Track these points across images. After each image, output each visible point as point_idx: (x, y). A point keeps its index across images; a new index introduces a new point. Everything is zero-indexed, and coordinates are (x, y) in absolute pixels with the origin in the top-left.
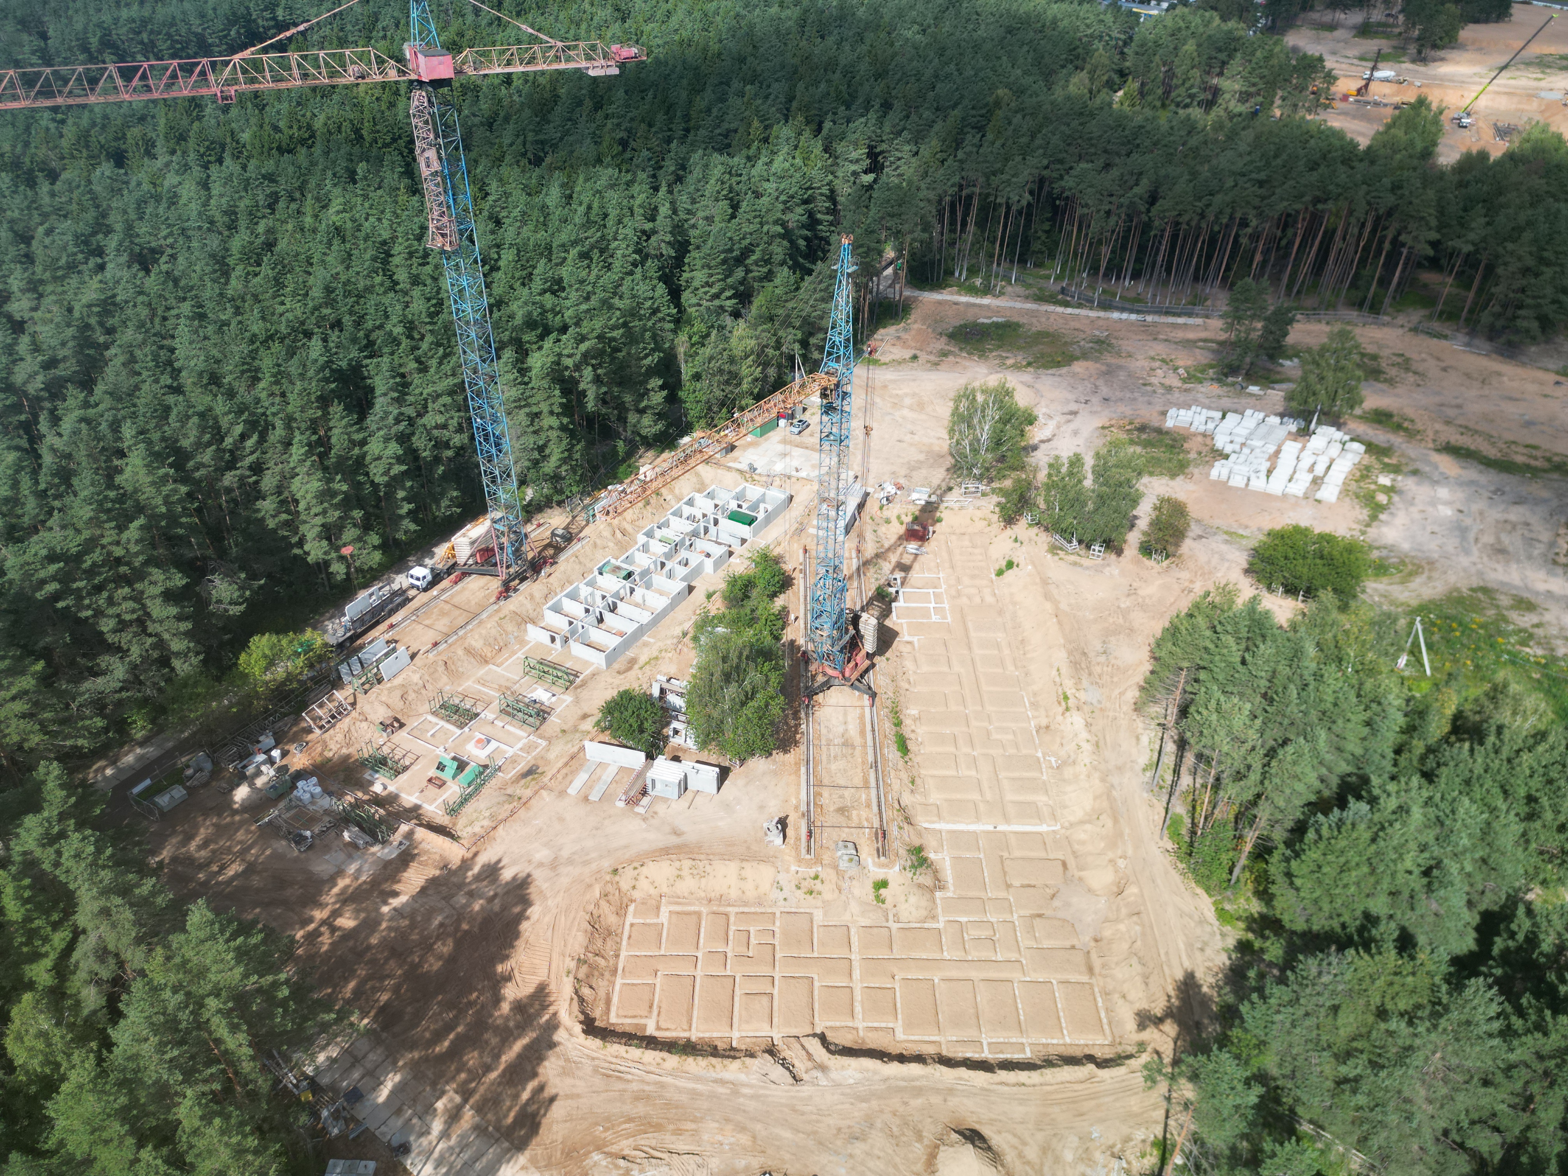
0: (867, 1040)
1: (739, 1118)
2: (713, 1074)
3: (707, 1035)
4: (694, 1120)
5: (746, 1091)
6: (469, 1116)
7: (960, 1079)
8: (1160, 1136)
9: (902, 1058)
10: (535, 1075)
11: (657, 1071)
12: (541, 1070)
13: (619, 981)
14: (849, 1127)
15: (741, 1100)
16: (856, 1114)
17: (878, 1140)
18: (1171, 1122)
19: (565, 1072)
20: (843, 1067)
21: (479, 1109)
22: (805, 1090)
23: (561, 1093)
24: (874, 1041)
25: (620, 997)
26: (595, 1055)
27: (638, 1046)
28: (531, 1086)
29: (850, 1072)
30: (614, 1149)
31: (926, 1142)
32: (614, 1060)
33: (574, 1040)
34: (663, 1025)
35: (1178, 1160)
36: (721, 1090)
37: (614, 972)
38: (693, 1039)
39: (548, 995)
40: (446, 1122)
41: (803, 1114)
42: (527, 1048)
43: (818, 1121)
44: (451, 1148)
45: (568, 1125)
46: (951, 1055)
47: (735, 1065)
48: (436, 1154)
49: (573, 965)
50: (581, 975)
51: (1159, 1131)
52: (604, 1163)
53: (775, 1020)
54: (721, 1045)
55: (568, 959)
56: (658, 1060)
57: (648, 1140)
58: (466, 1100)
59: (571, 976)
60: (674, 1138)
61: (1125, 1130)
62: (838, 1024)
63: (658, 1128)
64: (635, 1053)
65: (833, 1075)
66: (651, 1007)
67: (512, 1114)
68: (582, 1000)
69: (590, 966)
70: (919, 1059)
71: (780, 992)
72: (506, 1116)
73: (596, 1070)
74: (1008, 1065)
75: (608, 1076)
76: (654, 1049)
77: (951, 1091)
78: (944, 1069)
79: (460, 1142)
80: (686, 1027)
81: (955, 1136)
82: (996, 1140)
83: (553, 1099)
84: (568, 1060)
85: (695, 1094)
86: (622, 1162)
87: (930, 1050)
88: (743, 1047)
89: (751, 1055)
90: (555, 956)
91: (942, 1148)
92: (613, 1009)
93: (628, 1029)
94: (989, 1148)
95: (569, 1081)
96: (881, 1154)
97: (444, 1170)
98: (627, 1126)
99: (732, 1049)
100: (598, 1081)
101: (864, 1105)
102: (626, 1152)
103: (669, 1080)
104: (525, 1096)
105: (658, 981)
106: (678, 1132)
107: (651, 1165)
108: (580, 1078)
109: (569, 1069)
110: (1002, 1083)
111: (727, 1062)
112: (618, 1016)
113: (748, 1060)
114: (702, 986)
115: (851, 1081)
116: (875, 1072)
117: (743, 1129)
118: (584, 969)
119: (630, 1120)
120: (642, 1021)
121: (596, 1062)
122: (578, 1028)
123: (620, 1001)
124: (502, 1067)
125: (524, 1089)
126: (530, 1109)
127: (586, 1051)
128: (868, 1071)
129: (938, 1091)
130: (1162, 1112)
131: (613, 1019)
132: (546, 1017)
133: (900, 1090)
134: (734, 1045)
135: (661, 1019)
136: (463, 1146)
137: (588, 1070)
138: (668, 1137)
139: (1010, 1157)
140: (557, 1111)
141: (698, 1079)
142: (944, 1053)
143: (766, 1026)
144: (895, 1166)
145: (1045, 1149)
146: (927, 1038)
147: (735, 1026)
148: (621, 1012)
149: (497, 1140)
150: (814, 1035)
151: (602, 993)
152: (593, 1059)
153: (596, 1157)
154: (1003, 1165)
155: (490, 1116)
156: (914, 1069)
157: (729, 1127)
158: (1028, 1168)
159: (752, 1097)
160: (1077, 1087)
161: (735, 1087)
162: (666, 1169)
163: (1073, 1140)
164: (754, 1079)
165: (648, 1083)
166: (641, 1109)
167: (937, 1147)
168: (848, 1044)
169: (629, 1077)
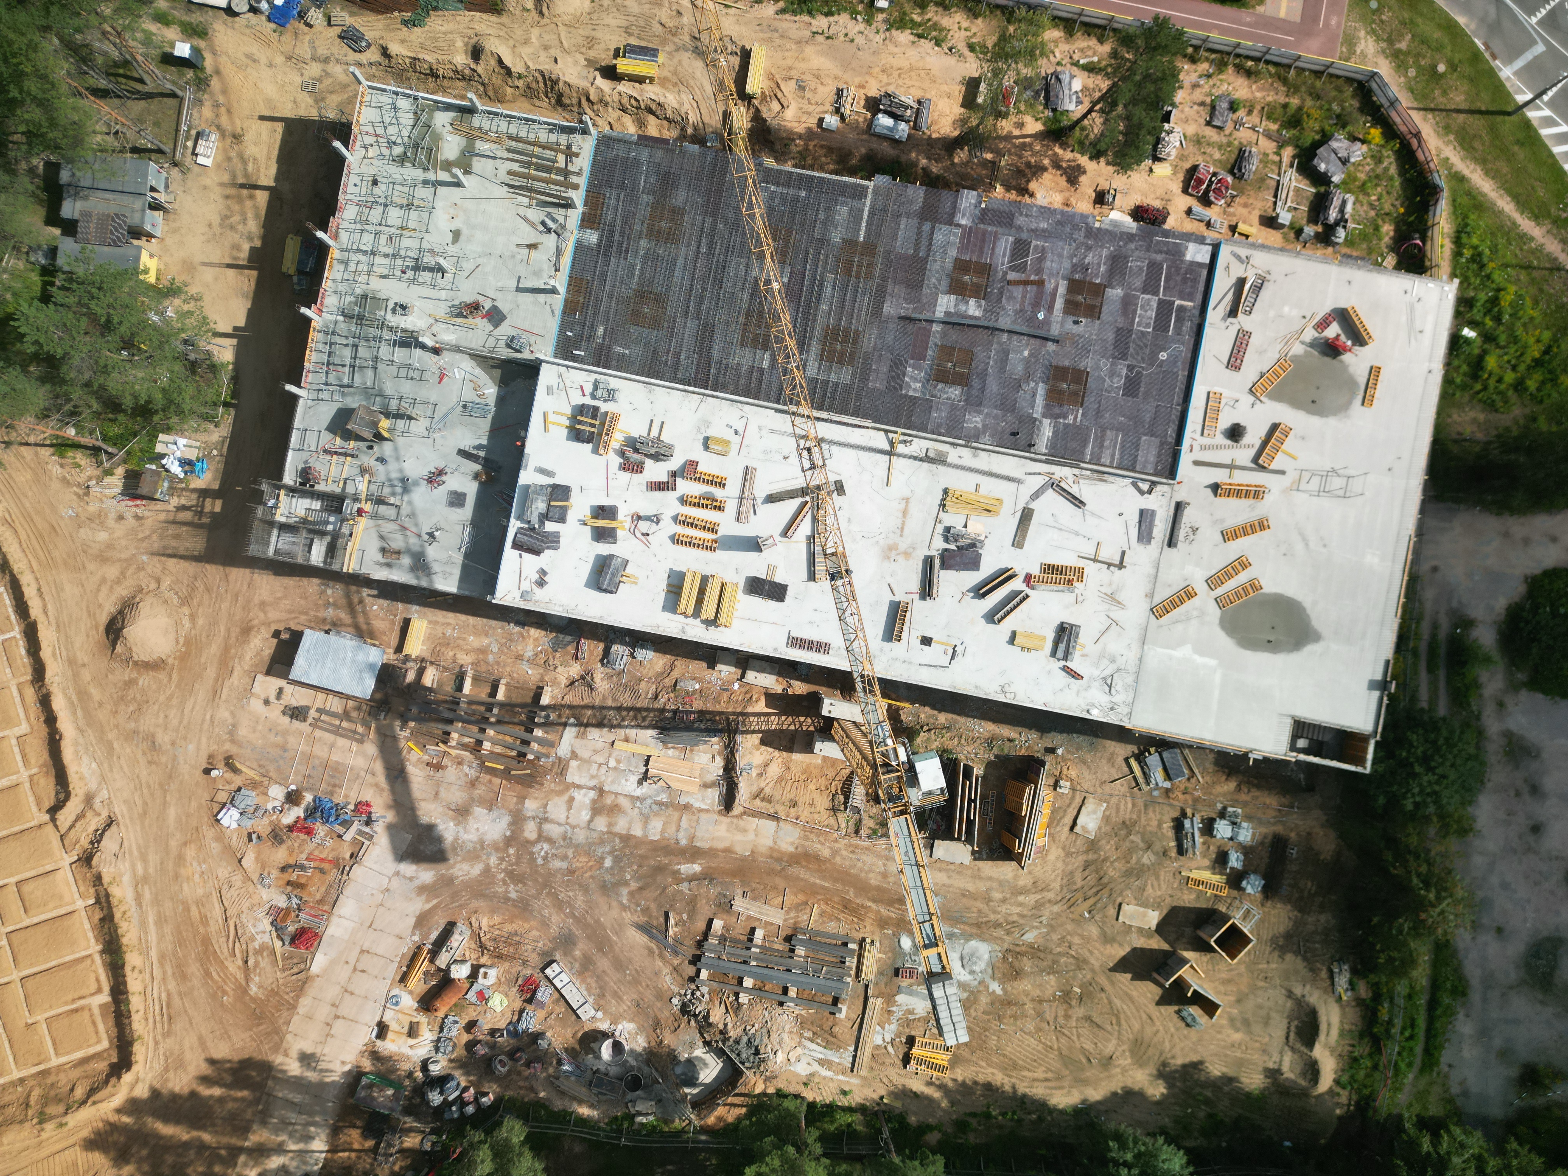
0: (41, 761)
1: (171, 866)
2: (133, 911)
3: (90, 935)
4: (187, 909)
5: (140, 870)
6: (258, 1136)
7: (54, 655)
8: (52, 450)
9: (51, 720)
10: (193, 1094)
11: (148, 970)
12: (186, 1091)
13: (55, 1062)
14: (144, 754)
15: (151, 870)
16: (128, 750)
17: (148, 722)
18: (32, 439)
19: (180, 1064)
20: (81, 779)
21: (244, 1130)
22: (120, 810)
23: (203, 1056)
24: (39, 754)
25: (74, 1051)
26: (151, 1044)
27: (127, 1002)
28: (206, 1092)
29: (84, 770)
30: (240, 976)
31: (134, 675)
32: (151, 1021)
33: (141, 1075)
34: (93, 987)
35: (71, 432)
36: (147, 895)
37: (45, 1073)
38: (99, 947)
39: (98, 1133)
40: (268, 1157)
41: (145, 804)
42: (166, 1119)
43: (149, 787)
44: (291, 1135)
45: (231, 1033)
46: (29, 670)
47: (116, 892)
48: (301, 1146)
49: (49, 1126)
50: (61, 1109)
51: (45, 452)
52: (257, 979)
53: (49, 868)
54: (98, 915)
55: (44, 1135)
56: (136, 974)
57: (221, 946)
58: (241, 1150)
59: (64, 1120)
60: (211, 922)
61: (56, 485)
62: (31, 799)
63: (206, 942)
64: (136, 1002)
65: (93, 786)
66: (76, 1011)
67: (240, 1094)
68: (92, 1091)
69: (45, 1105)
70: (45, 701)
71: (11, 875)
72: (243, 1099)
73: (167, 1034)
74: (22, 608)
75: (170, 1018)
76: (125, 983)
77: (71, 662)
78: (49, 674)
79: (282, 1130)
80: (89, 962)
81: (119, 648)
82: (109, 607)
83: (212, 1062)
84: (166, 1069)
85: (161, 920)
86: (251, 962)
87: (30, 693)
88: (92, 891)
89: (98, 878)
90: (45, 1152)
91: (136, 658)
92: (91, 1051)
93: (111, 1022)
94: (120, 612)
95: (188, 1056)
96: (162, 715)
97: (312, 1129)
98: (214, 974)
99: (98, 901)
100: (177, 1027)
101: (116, 745)
102: (240, 962)
103: (154, 954)
104: (217, 1091)
105: (40, 1017)
106: (204, 921)
107: (244, 934)
108: (181, 1044)
109: (177, 1063)
110: (45, 612)
111: (114, 901)
112: (99, 1042)
113: (106, 880)
114: (31, 965)
115: (94, 765)
116: (76, 744)
117: (180, 859)
118: (52, 1110)
119: (208, 974)
120: (96, 1011)
121: (159, 1037)
122: (127, 1078)
123: (80, 1048)
124: (195, 1134)
125: (211, 1097)
126: (228, 1079)
127: (150, 1055)
128: (76, 752)
129: (76, 676)
130: (23, 449)
131: (105, 1044)
132: (126, 1119)
133: (87, 714)
134: (92, 901)
135: (86, 992)
136: (285, 1124)
137: (170, 1041)
138: (213, 928)
139: (122, 591)
140: (222, 1051)
141: (143, 924)
142: (29, 677)
143: (59, 875)
144: (170, 698)
145: (103, 559)
146: (18, 700)
147: (69, 909)
148: (94, 1039)
149: (269, 1095)
150: (53, 820)
151: (76, 1073)
152: (156, 1043)
153: (254, 990)
154: (134, 598)
155: (248, 1115)
156: (58, 704)
157: (183, 872)
158: (129, 573)
159: (144, 859)
160: (23, 536)
161: (139, 882)
162: (243, 916)
163: (84, 533)
164: (124, 866)
165: (164, 973)
166: (194, 969)
167: (136, 663)
168: (52, 781)
169: (164, 996)
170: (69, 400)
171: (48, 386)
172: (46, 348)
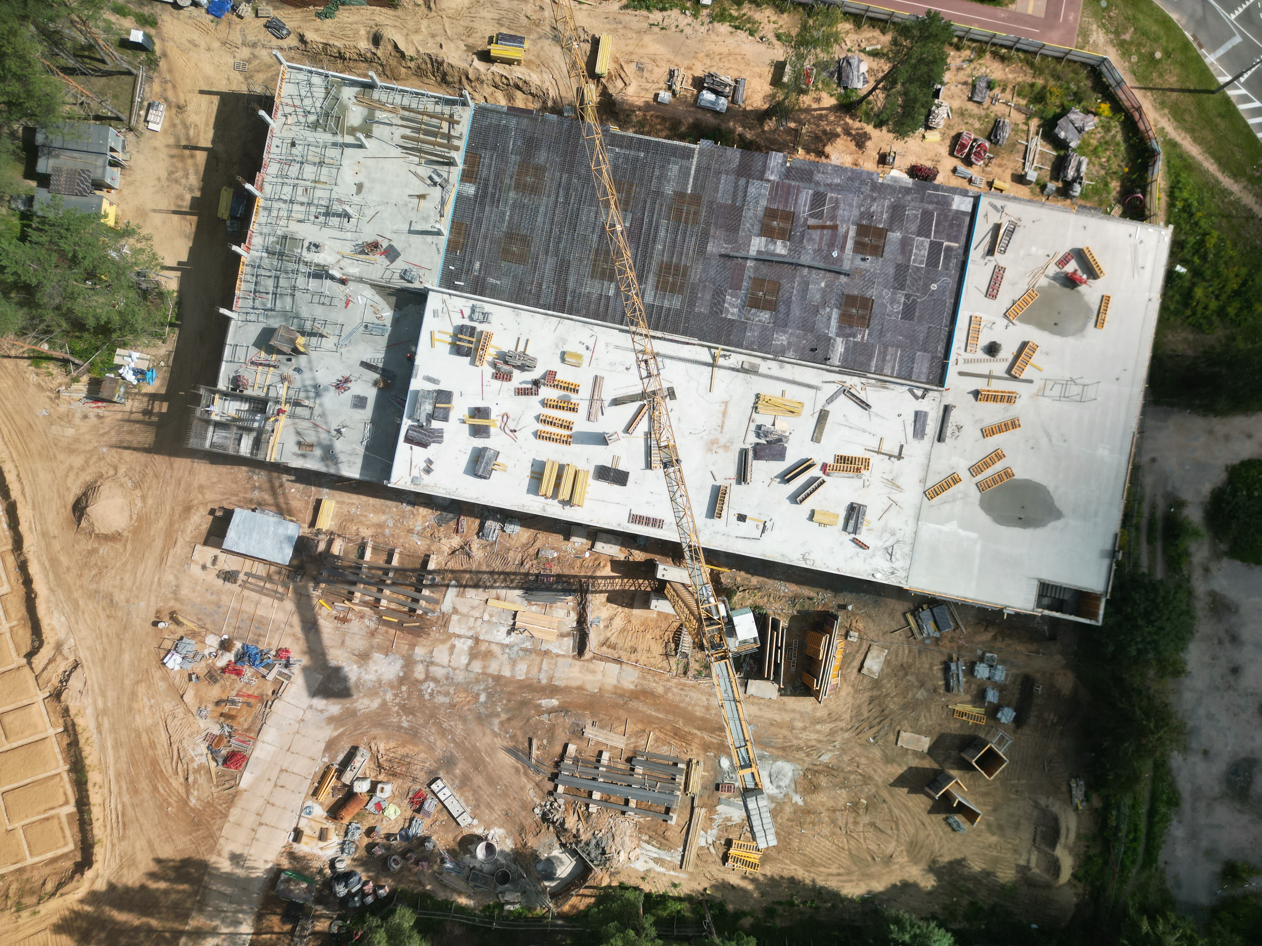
0: (20, 615)
1: (125, 701)
2: (95, 737)
3: (60, 757)
4: (139, 736)
5: (100, 704)
6: (196, 922)
7: (30, 528)
8: (28, 362)
9: (27, 582)
10: (143, 887)
11: (107, 786)
12: (137, 884)
13: (30, 861)
14: (104, 609)
15: (109, 704)
16: (91, 607)
17: (108, 583)
18: (13, 353)
19: (132, 863)
20: (52, 630)
21: (185, 917)
22: (84, 655)
23: (151, 856)
25: (45, 852)
26: (109, 846)
27: (89, 812)
28: (153, 885)
29: (55, 622)
30: (182, 791)
31: (96, 545)
32: (109, 827)
33: (101, 872)
34: (62, 800)
35: (45, 347)
36: (106, 725)
37: (21, 870)
38: (67, 767)
39: (64, 919)
40: (205, 938)
41: (105, 650)
42: (121, 908)
43: (108, 636)
44: (223, 921)
45: (175, 837)
46: (10, 541)
47: (80, 722)
48: (231, 930)
49: (25, 914)
50: (34, 900)
51: (24, 363)
52: (196, 793)
53: (25, 702)
54: (66, 741)
55: (21, 921)
56: (97, 789)
57: (167, 766)
58: (182, 933)
59: (37, 909)
60: (158, 747)
61: (32, 390)
62: (12, 646)
63: (154, 763)
64: (96, 812)
65: (62, 635)
66: (47, 819)
67: (181, 887)
68: (60, 885)
69: (21, 896)
70: (23, 567)
72: (184, 891)
73: (122, 838)
75: (124, 825)
76: (88, 797)
77: (45, 534)
78: (26, 544)
79: (216, 916)
80: (58, 779)
81: (84, 524)
82: (75, 490)
83: (158, 861)
84: (121, 867)
85: (117, 745)
86: (191, 779)
87: (11, 560)
88: (61, 721)
89: (66, 711)
90: (21, 935)
91: (97, 531)
92: (60, 852)
93: (76, 829)
94: (85, 494)
95: (139, 856)
96: (118, 578)
97: (241, 916)
98: (161, 789)
99: (66, 730)
100: (130, 833)
101: (81, 602)
102: (182, 780)
103: (111, 773)
104: (162, 885)
105: (18, 825)
106: (153, 745)
107: (185, 756)
108: (134, 847)
109: (130, 862)
110: (23, 493)
111: (79, 730)
112: (66, 844)
113: (72, 712)
114: (11, 782)
115: (63, 619)
116: (48, 601)
117: (133, 695)
118: (27, 900)
119: (155, 789)
120: (64, 820)
121: (115, 841)
122: (89, 874)
123: (50, 850)
124: (144, 920)
125: (158, 889)
126: (172, 874)
127: (108, 856)
128: (49, 608)
129: (48, 546)
130: (6, 361)
131: (71, 846)
132: (88, 908)
133: (58, 577)
134: (61, 729)
135: (56, 804)
136: (218, 912)
137: (124, 844)
138: (160, 751)
139: (87, 477)
140: (167, 852)
141: (103, 748)
142: (10, 547)
143: (34, 708)
144: (125, 564)
145: (70, 450)
147: (43, 736)
148: (62, 843)
149: (205, 888)
150: (29, 663)
151: (47, 871)
152: (113, 845)
153: (193, 802)
154: (96, 482)
155: (188, 904)
156: (34, 569)
157: (135, 705)
158: (91, 462)
159: (103, 694)
160: (5, 432)
161: (100, 714)
162: (184, 742)
163: (56, 430)
164: (88, 701)
165: (120, 788)
166: (144, 785)
167: (97, 536)
168: (28, 632)
169: (119, 807)
170: (42, 321)
171: (26, 309)
172: (23, 278)
